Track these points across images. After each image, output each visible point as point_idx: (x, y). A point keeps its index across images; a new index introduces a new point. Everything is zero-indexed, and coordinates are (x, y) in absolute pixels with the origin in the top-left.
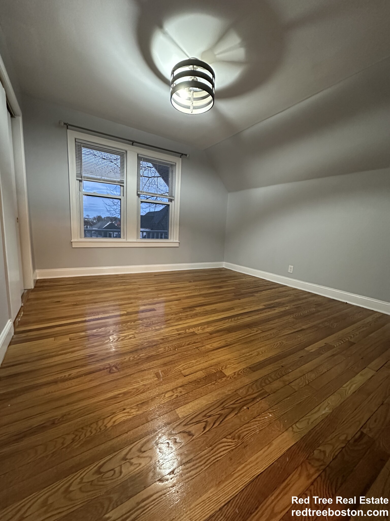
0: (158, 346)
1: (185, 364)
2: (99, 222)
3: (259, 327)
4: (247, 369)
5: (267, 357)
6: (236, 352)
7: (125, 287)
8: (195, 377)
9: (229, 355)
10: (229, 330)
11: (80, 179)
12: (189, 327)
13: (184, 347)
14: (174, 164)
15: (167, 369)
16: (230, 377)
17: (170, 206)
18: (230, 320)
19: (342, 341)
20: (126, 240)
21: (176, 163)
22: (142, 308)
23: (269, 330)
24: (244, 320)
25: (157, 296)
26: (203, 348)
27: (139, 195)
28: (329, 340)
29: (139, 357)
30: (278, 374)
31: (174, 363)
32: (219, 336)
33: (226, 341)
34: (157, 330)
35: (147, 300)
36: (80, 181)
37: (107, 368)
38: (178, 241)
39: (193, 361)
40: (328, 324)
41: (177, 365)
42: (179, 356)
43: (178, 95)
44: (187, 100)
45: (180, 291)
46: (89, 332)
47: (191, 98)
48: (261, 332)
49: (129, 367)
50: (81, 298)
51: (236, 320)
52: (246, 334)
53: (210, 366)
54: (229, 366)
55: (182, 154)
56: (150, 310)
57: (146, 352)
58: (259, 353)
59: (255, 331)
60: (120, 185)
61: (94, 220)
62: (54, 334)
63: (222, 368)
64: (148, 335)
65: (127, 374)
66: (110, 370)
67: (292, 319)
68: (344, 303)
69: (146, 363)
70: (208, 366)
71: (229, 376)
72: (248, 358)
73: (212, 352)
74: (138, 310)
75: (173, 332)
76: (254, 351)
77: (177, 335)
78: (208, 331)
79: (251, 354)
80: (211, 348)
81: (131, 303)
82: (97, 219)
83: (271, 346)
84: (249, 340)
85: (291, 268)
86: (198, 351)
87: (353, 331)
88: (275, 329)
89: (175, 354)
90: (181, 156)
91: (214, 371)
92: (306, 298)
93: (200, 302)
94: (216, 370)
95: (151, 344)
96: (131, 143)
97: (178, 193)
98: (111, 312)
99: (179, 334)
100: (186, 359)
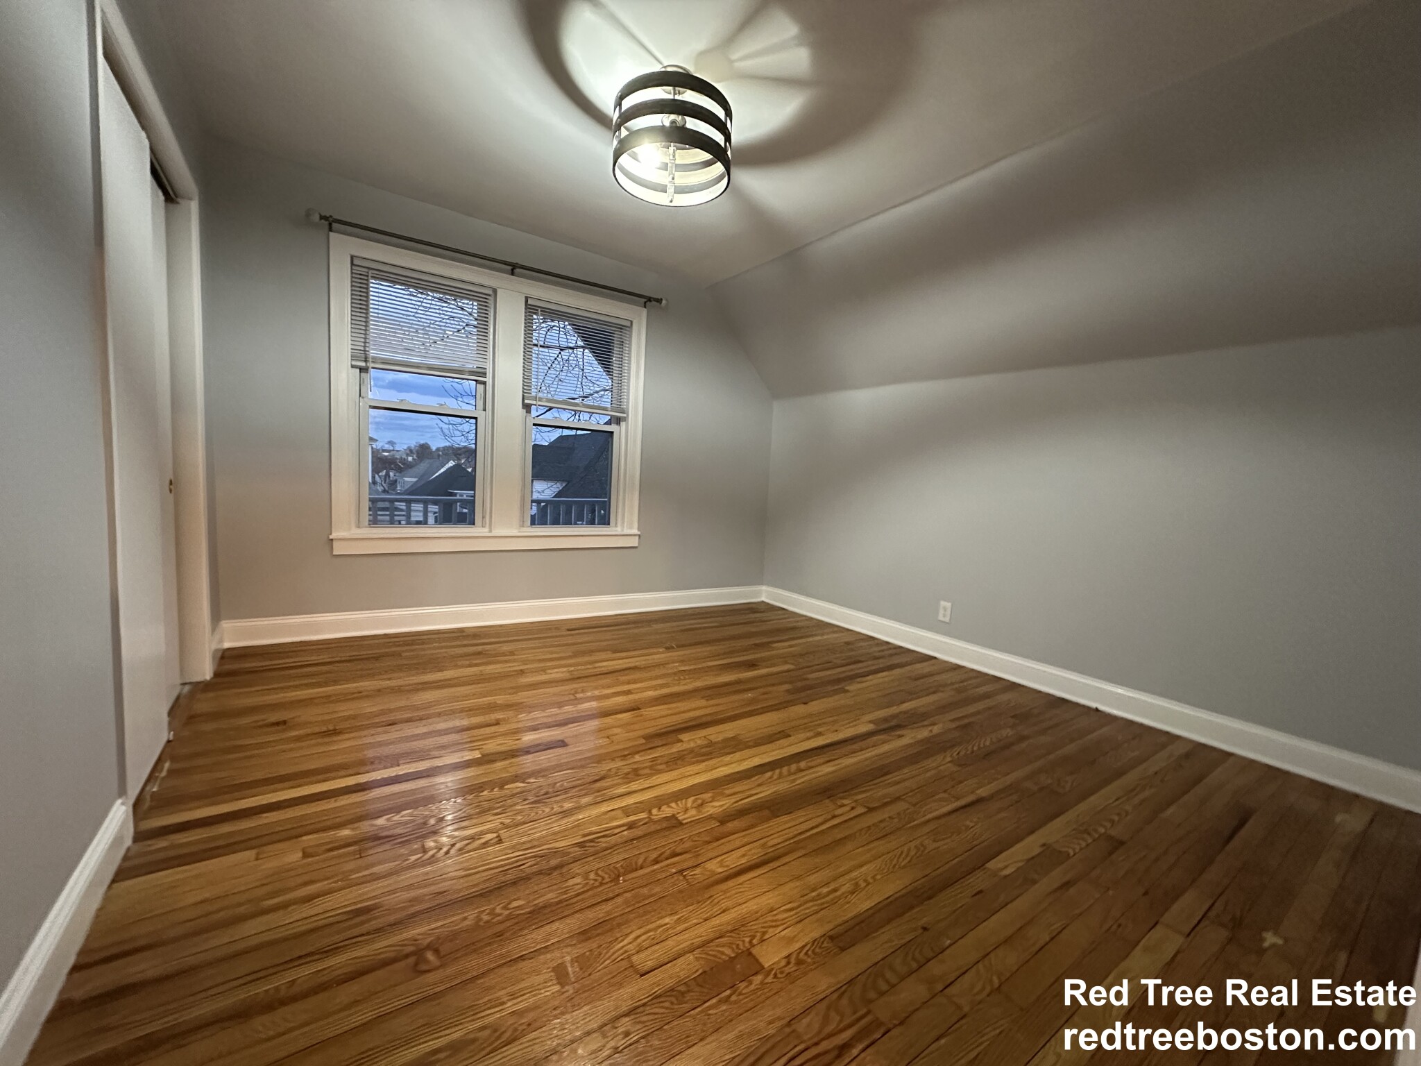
0: (564, 870)
1: (642, 930)
2: (421, 461)
3: (856, 794)
4: (823, 942)
5: (881, 899)
6: (791, 885)
7: (481, 668)
8: (670, 977)
9: (770, 895)
10: (775, 807)
11: (363, 364)
12: (660, 802)
13: (641, 872)
14: (628, 324)
15: (591, 951)
16: (773, 972)
17: (616, 436)
18: (777, 771)
19: (1089, 834)
20: (490, 531)
21: (631, 322)
22: (528, 738)
23: (886, 804)
24: (817, 772)
25: (572, 697)
26: (698, 871)
27: (527, 408)
28: (1053, 832)
29: (507, 912)
30: (914, 959)
31: (611, 929)
32: (743, 831)
33: (763, 846)
34: (566, 813)
35: (543, 711)
36: (363, 370)
37: (407, 956)
38: (635, 531)
39: (667, 920)
40: (1049, 781)
41: (618, 935)
42: (626, 902)
43: (634, 157)
44: (659, 169)
45: (635, 682)
46: (366, 827)
47: (669, 165)
48: (864, 813)
49: (475, 951)
50: (345, 709)
51: (792, 774)
52: (820, 820)
53: (717, 935)
54: (771, 932)
55: (650, 299)
56: (549, 746)
57: (527, 892)
58: (857, 883)
59: (848, 808)
60: (476, 381)
61: (407, 455)
62: (250, 839)
63: (750, 942)
64: (539, 831)
65: (465, 974)
66: (416, 964)
67: (949, 765)
68: (1089, 708)
69: (526, 931)
70: (711, 936)
71: (773, 969)
72: (827, 902)
73: (724, 886)
74: (514, 747)
75: (615, 819)
76: (841, 880)
77: (625, 828)
78: (712, 811)
79: (835, 890)
80: (720, 870)
81: (497, 723)
82: (417, 452)
83: (892, 861)
84: (828, 840)
85: (945, 609)
86: (683, 884)
87: (1117, 800)
88: (903, 800)
89: (613, 898)
90: (645, 303)
91: (728, 951)
92: (986, 696)
93: (692, 714)
94: (734, 946)
95: (544, 865)
96: (510, 268)
97: (636, 403)
98: (436, 753)
99: (631, 826)
100: (646, 913)
